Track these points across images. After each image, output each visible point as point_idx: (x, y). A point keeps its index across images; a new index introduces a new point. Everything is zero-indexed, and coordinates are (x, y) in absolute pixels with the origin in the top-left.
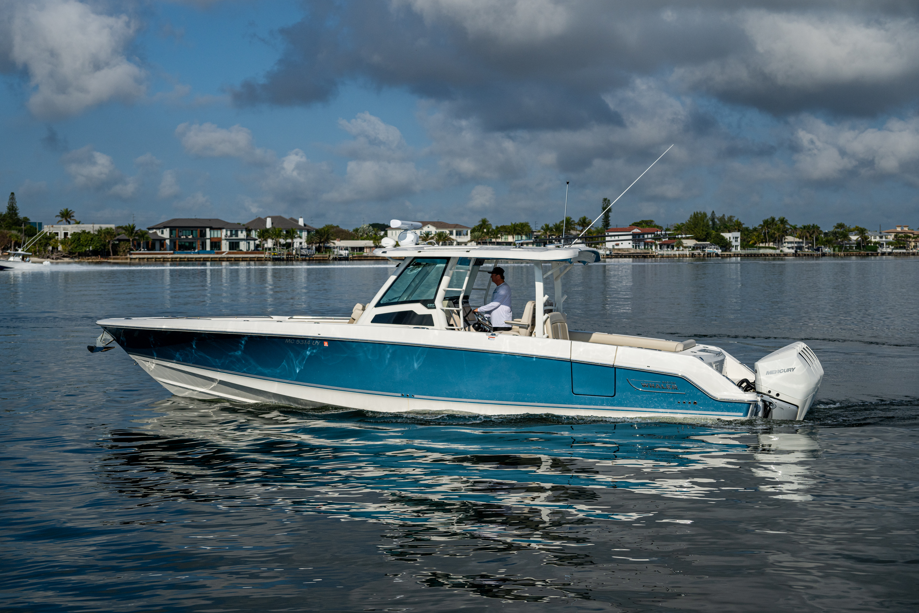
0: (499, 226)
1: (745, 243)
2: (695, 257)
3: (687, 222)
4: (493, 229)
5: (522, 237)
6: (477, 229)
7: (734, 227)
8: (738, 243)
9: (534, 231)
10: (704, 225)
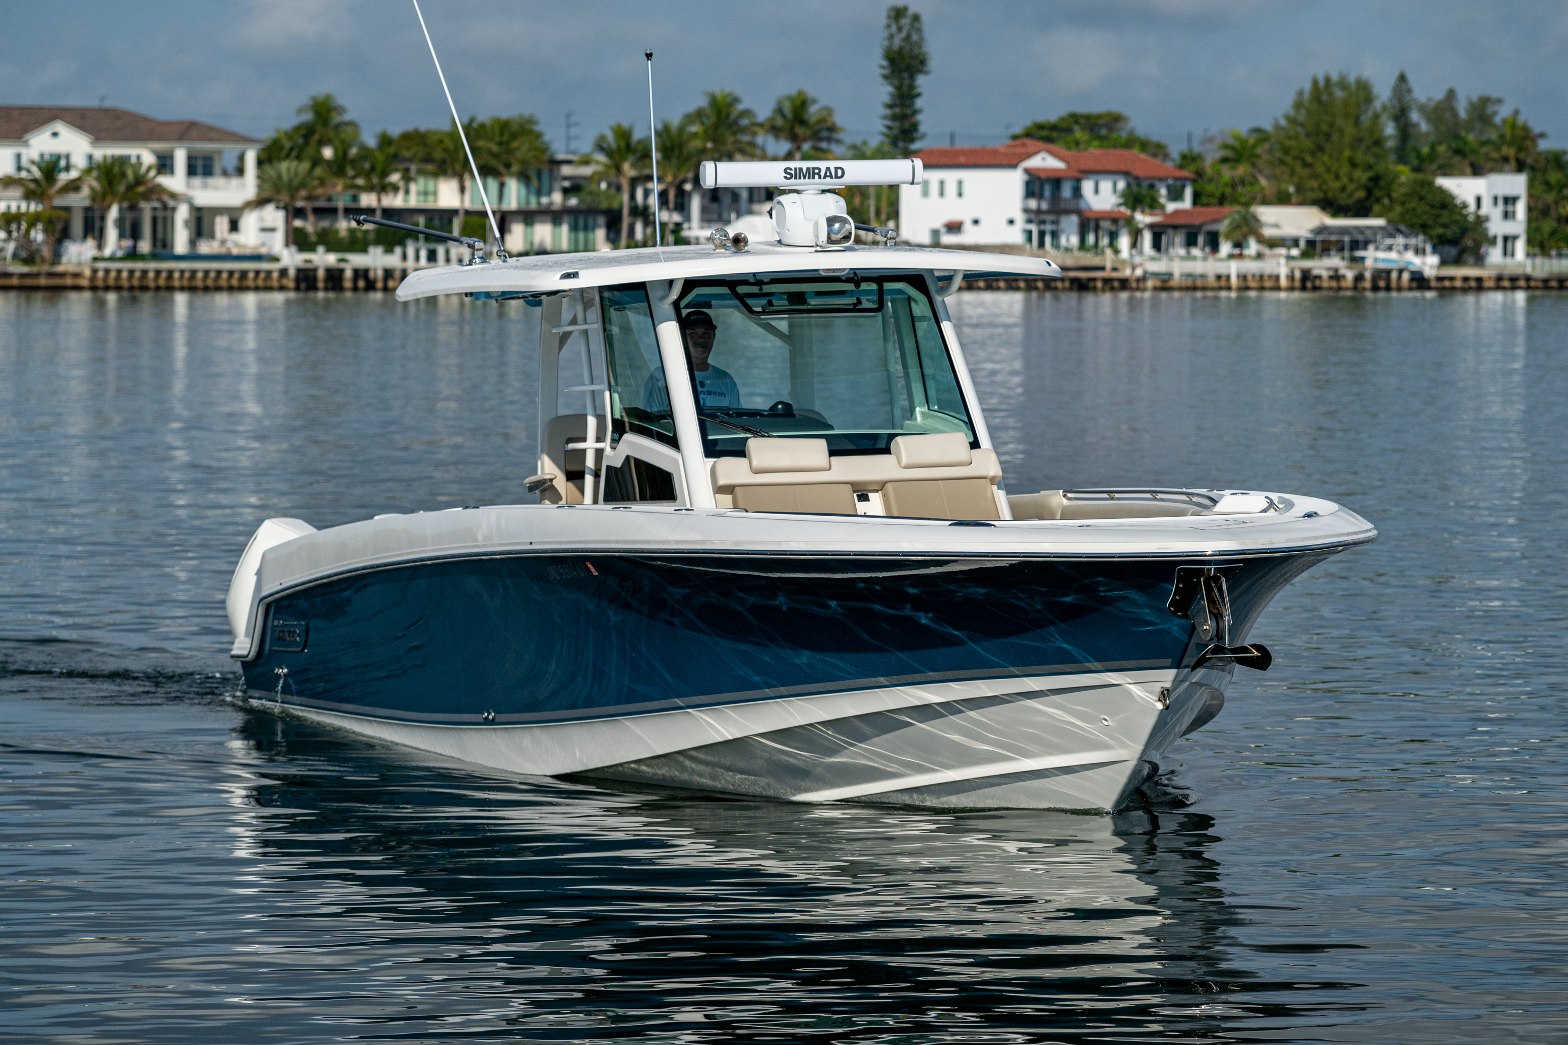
0: (395, 131)
1: (1548, 226)
2: (1315, 288)
3: (1283, 122)
4: (364, 150)
5: (502, 186)
6: (287, 145)
7: (1498, 149)
8: (1518, 225)
9: (561, 156)
10: (1360, 140)
